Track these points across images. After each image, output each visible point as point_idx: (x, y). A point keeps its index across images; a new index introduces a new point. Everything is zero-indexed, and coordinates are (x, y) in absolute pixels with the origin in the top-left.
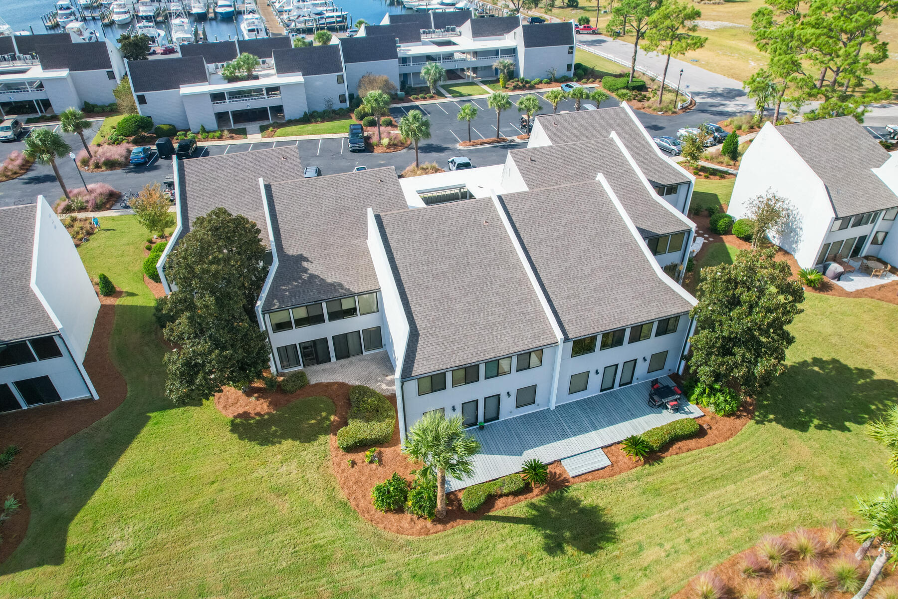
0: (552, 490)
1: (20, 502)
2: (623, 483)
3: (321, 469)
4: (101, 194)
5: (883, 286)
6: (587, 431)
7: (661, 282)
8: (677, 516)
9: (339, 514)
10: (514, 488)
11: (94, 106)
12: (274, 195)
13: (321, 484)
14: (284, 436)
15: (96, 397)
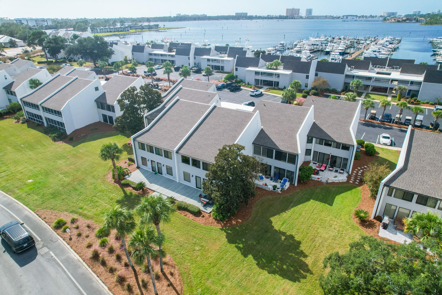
0: (141, 194)
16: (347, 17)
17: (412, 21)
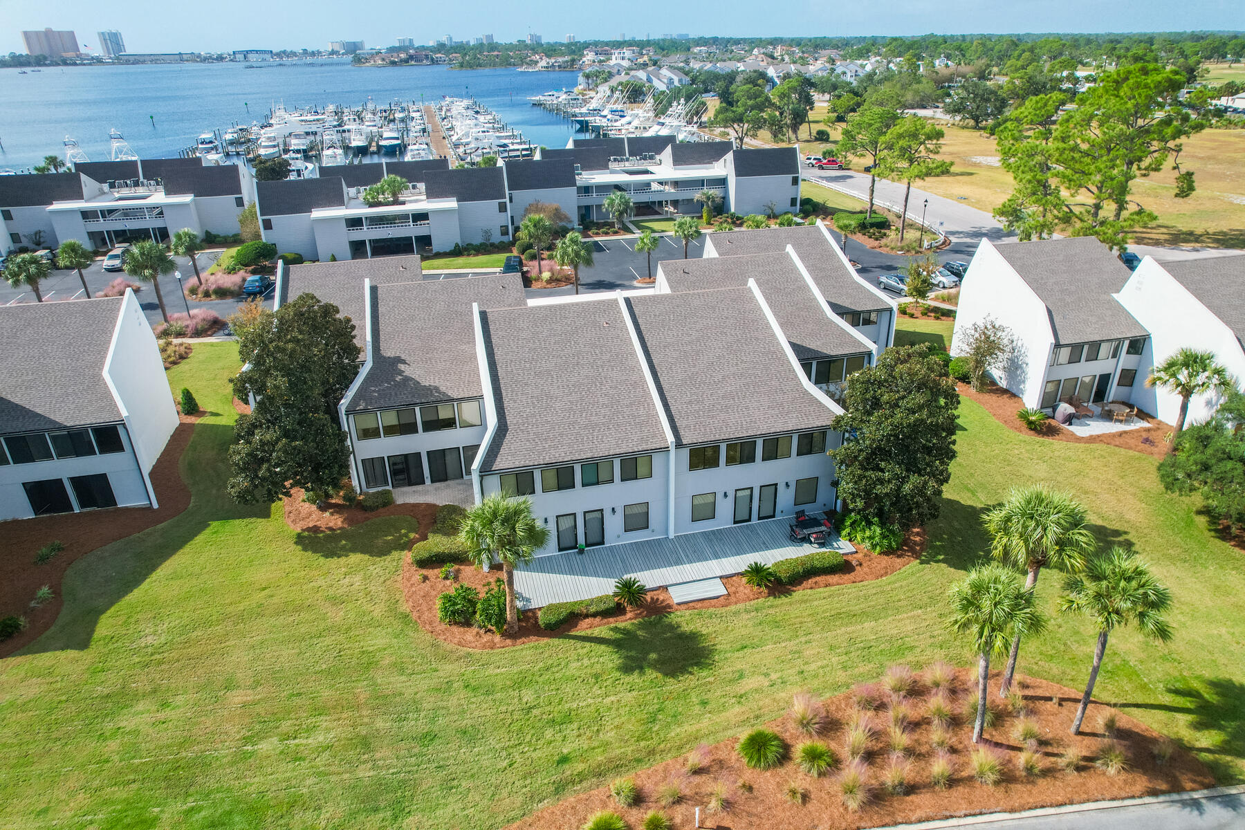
0: (649, 615)
1: (53, 592)
2: (735, 613)
3: (388, 583)
4: (204, 320)
5: (1125, 432)
6: (706, 559)
7: (806, 392)
8: (794, 648)
9: (397, 625)
10: (603, 607)
11: (216, 236)
12: (379, 296)
13: (384, 596)
14: (354, 550)
15: (156, 506)
16: (245, 57)
17: (422, 61)
